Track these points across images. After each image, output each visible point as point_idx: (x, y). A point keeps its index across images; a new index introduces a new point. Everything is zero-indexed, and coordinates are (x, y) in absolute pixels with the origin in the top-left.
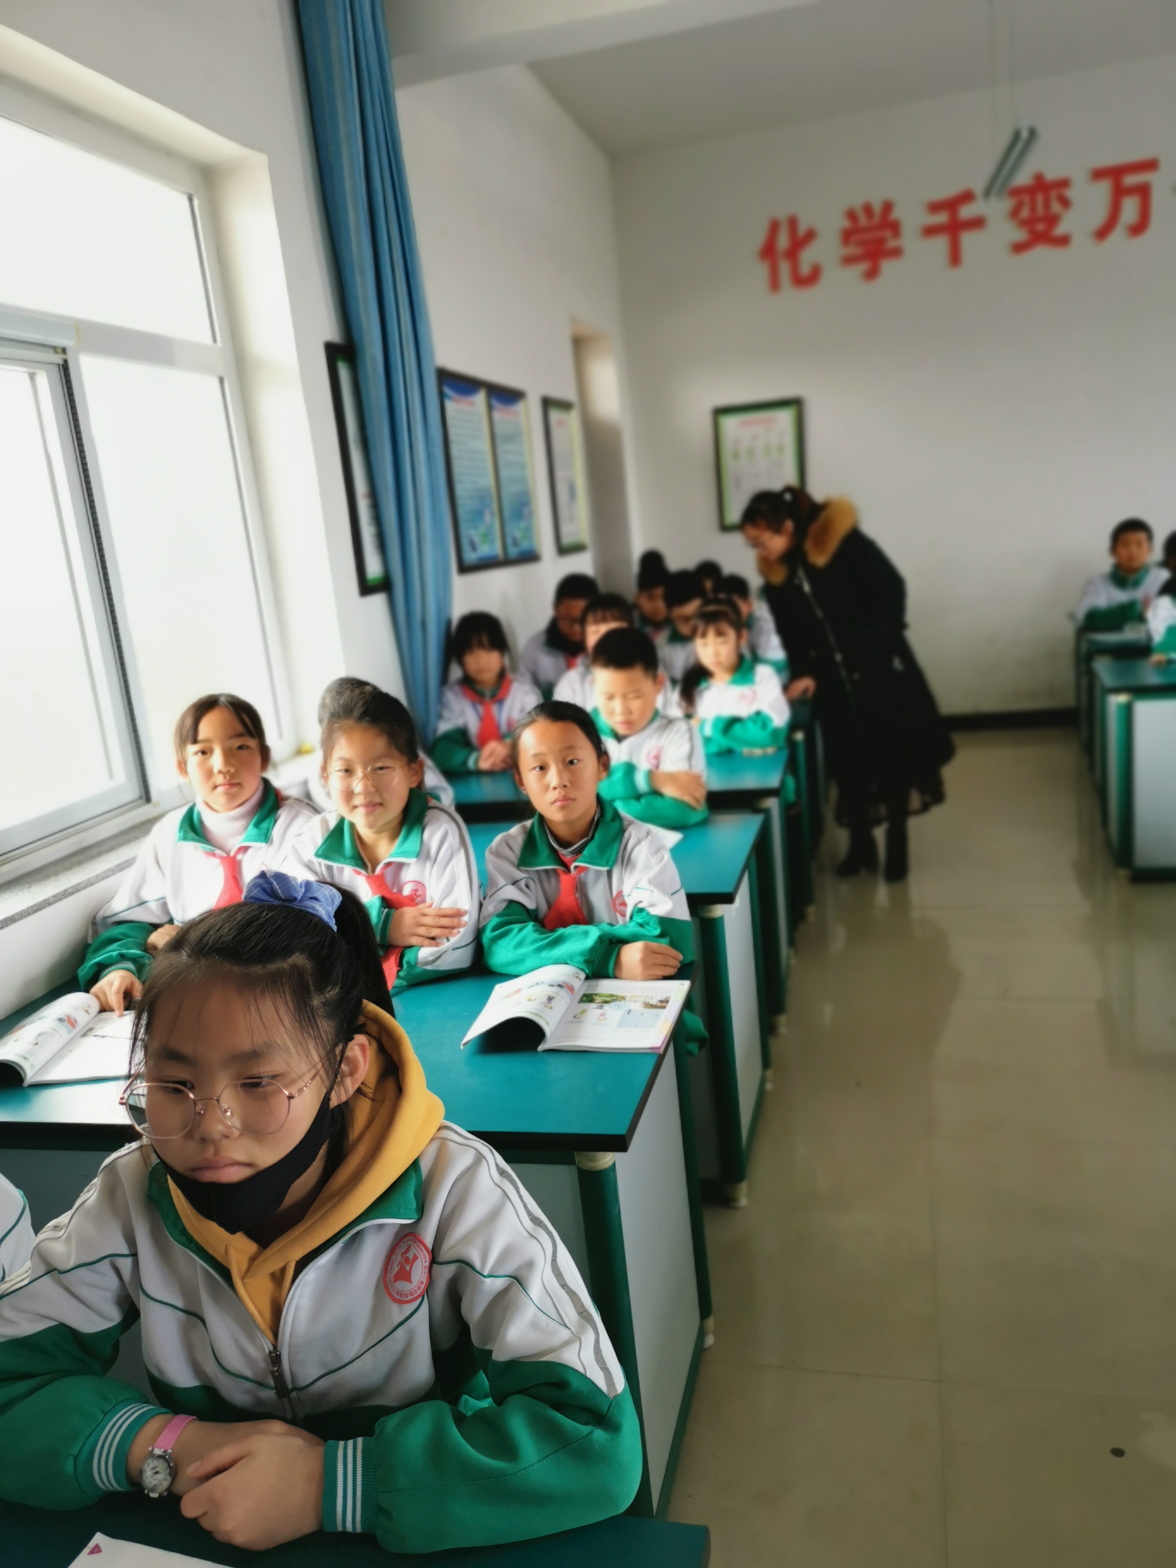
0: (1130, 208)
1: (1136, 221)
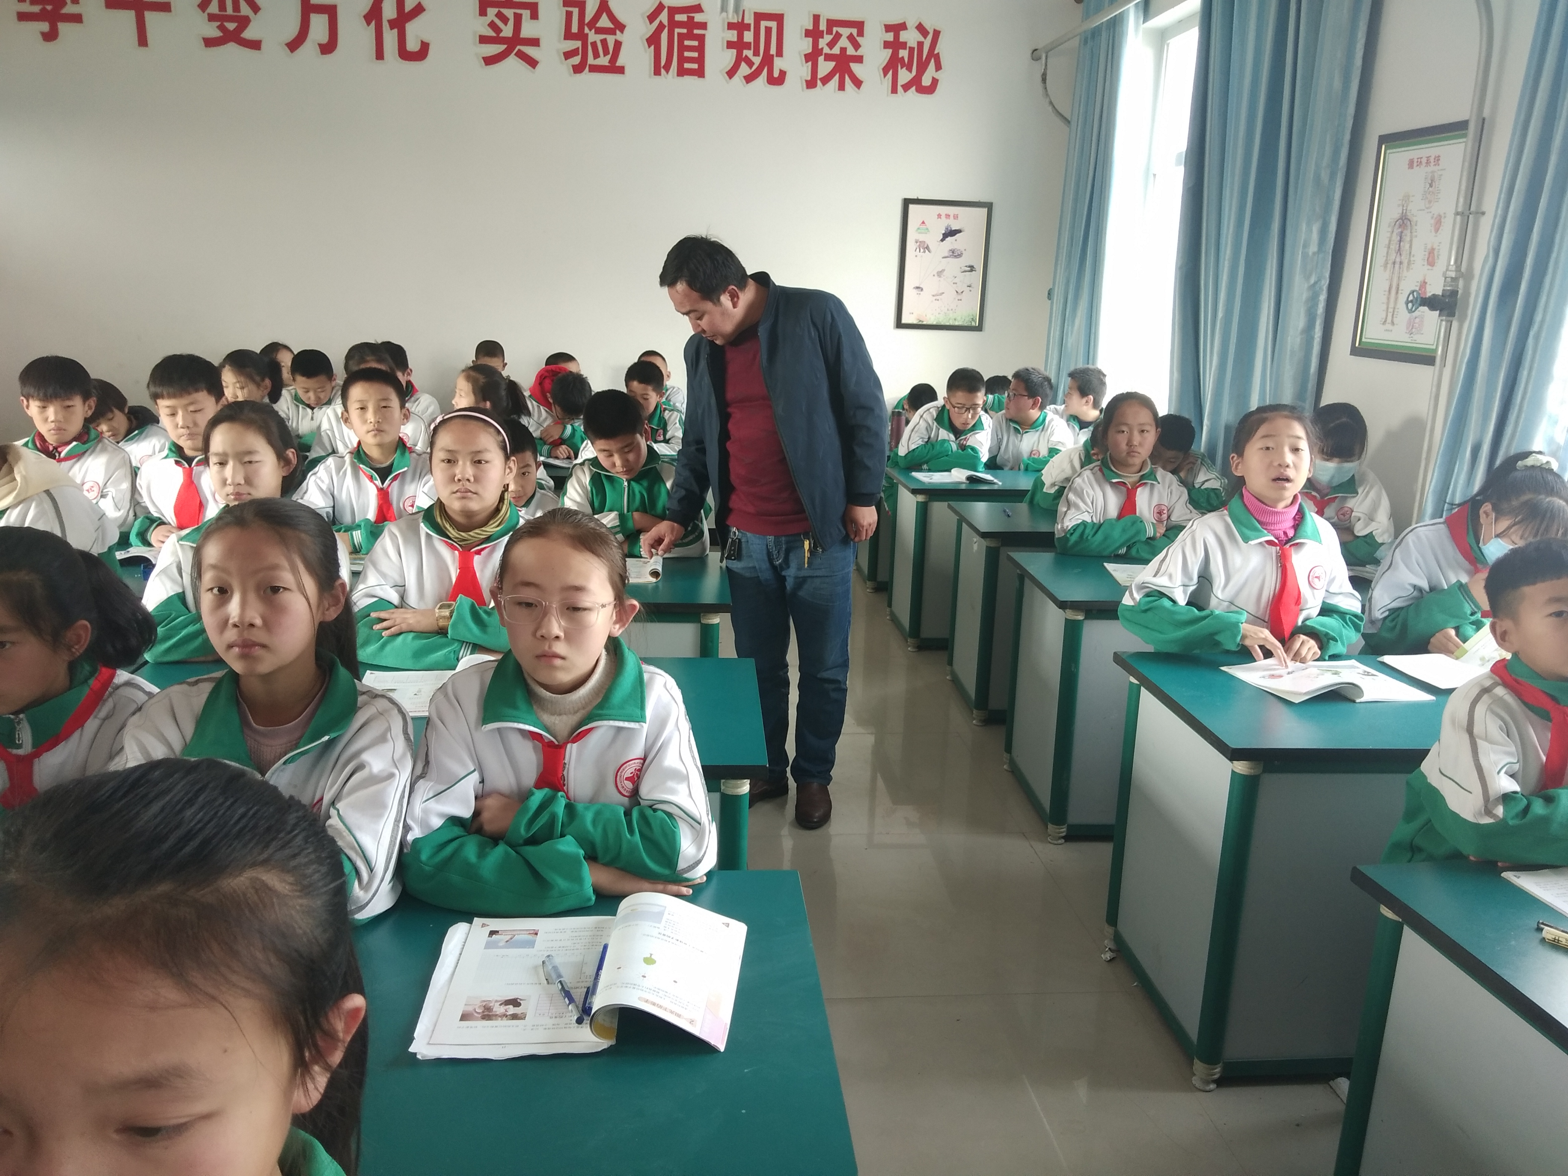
0: (319, 25)
1: (324, 39)
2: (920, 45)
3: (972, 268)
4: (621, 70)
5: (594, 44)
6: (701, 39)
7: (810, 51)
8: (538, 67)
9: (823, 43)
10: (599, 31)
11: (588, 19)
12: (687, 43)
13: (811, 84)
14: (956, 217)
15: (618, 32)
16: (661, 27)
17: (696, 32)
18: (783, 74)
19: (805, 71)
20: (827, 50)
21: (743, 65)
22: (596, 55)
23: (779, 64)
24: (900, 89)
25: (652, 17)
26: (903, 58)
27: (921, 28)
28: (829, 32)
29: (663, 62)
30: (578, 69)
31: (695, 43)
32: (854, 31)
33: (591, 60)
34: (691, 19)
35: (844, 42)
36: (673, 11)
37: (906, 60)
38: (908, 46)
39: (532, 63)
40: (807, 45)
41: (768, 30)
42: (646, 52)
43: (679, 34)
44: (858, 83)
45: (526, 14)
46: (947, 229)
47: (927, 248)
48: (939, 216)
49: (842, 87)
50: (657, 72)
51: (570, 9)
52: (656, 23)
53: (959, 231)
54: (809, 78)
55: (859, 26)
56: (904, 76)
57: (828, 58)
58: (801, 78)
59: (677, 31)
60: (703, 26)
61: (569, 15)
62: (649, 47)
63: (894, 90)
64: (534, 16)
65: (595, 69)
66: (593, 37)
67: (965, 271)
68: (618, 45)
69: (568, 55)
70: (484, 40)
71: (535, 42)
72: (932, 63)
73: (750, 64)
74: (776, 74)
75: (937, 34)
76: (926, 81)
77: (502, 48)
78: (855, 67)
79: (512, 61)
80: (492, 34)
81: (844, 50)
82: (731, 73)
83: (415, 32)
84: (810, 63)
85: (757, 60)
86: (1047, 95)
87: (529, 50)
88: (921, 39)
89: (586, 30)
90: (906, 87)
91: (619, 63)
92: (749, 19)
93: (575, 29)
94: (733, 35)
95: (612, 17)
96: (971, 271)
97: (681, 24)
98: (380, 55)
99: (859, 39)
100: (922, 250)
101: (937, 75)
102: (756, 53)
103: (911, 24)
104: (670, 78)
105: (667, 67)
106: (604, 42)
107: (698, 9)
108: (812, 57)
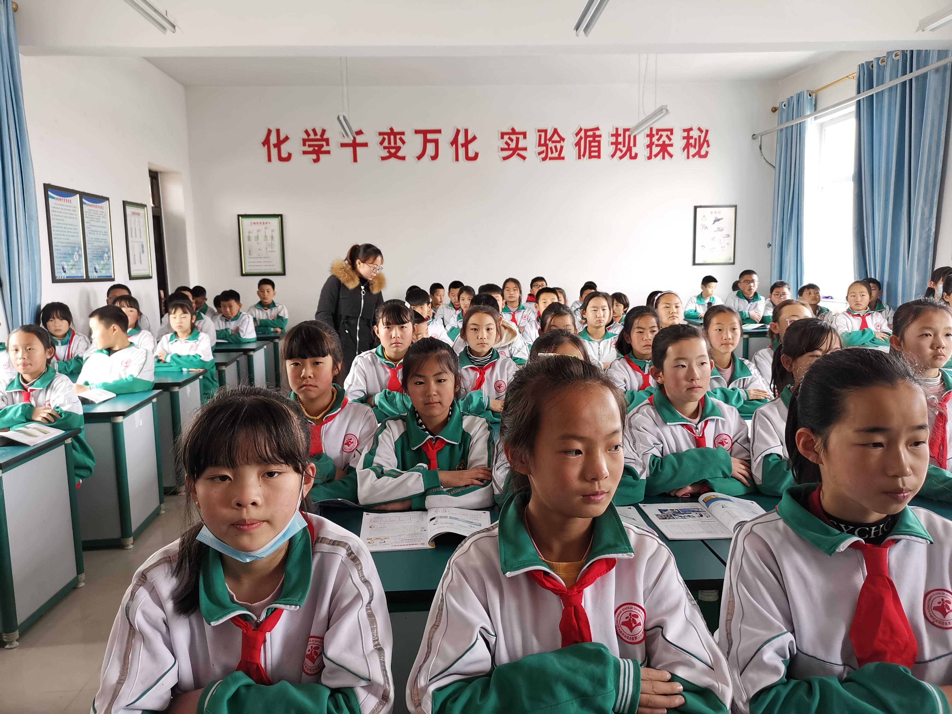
0: (431, 148)
1: (433, 154)
2: (700, 137)
3: (728, 236)
4: (563, 158)
5: (551, 148)
6: (599, 142)
7: (649, 143)
8: (526, 160)
9: (654, 139)
10: (553, 142)
11: (548, 137)
12: (593, 144)
13: (650, 158)
14: (719, 212)
15: (562, 142)
16: (581, 138)
17: (597, 139)
18: (636, 155)
19: (647, 152)
20: (656, 142)
21: (618, 152)
22: (552, 153)
23: (634, 150)
24: (691, 157)
25: (577, 134)
26: (691, 144)
27: (700, 130)
28: (657, 134)
29: (582, 153)
30: (544, 159)
31: (596, 144)
32: (669, 133)
33: (550, 155)
34: (594, 134)
35: (664, 138)
36: (586, 131)
37: (693, 144)
38: (694, 137)
39: (524, 158)
40: (647, 141)
41: (629, 136)
42: (574, 149)
43: (589, 141)
44: (671, 156)
45: (521, 137)
46: (715, 218)
47: (706, 227)
48: (712, 213)
49: (664, 158)
50: (579, 158)
51: (540, 133)
52: (579, 137)
53: (722, 219)
54: (648, 155)
55: (671, 131)
56: (693, 151)
57: (657, 146)
58: (645, 155)
59: (588, 139)
60: (600, 136)
61: (540, 136)
62: (576, 146)
63: (688, 158)
64: (525, 137)
65: (551, 159)
66: (550, 145)
67: (725, 237)
68: (562, 147)
69: (540, 154)
70: (502, 149)
71: (525, 149)
72: (705, 144)
73: (621, 151)
74: (633, 155)
75: (707, 131)
76: (703, 152)
77: (511, 152)
78: (669, 149)
79: (515, 157)
80: (506, 147)
81: (664, 142)
82: (613, 156)
83: (472, 148)
84: (649, 149)
85: (624, 150)
86: (762, 155)
87: (522, 153)
88: (700, 134)
89: (548, 142)
90: (694, 156)
91: (562, 155)
92: (621, 132)
93: (543, 142)
94: (613, 139)
95: (559, 136)
96: (728, 237)
97: (590, 136)
98: (457, 159)
99: (671, 136)
100: (704, 229)
101: (708, 149)
102: (624, 146)
103: (695, 128)
104: (585, 160)
105: (584, 156)
106: (556, 147)
107: (597, 129)
108: (650, 146)
